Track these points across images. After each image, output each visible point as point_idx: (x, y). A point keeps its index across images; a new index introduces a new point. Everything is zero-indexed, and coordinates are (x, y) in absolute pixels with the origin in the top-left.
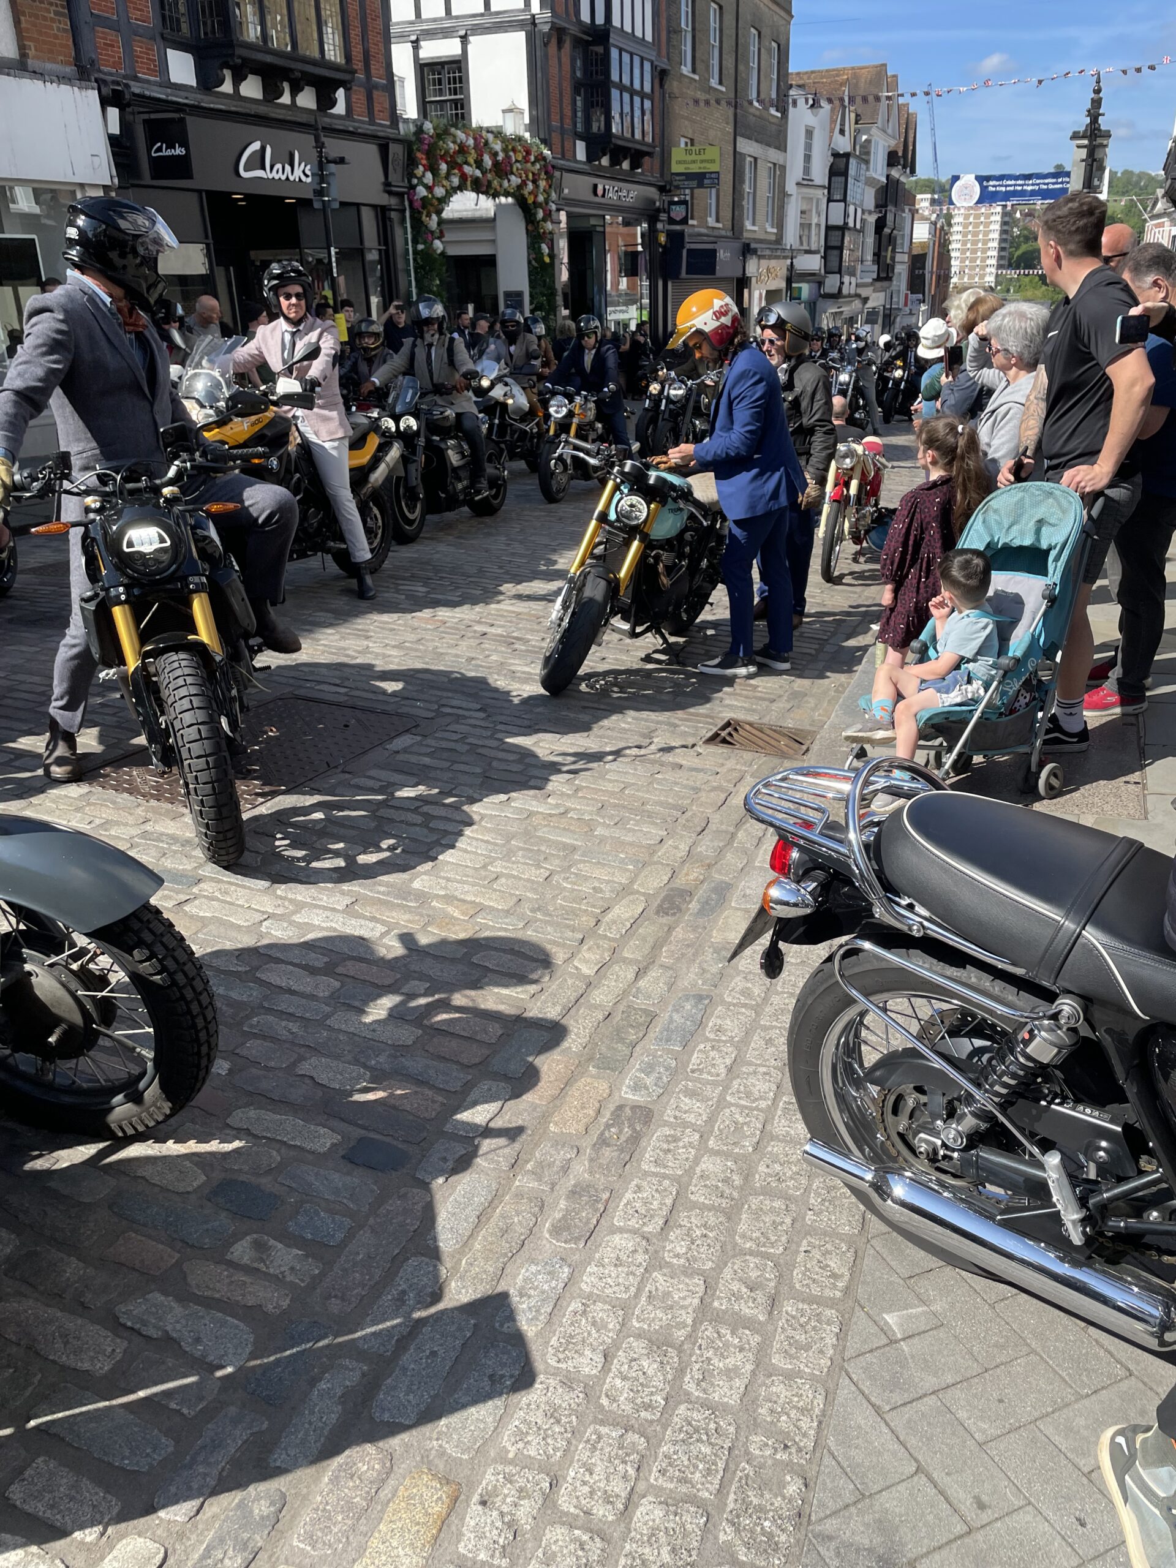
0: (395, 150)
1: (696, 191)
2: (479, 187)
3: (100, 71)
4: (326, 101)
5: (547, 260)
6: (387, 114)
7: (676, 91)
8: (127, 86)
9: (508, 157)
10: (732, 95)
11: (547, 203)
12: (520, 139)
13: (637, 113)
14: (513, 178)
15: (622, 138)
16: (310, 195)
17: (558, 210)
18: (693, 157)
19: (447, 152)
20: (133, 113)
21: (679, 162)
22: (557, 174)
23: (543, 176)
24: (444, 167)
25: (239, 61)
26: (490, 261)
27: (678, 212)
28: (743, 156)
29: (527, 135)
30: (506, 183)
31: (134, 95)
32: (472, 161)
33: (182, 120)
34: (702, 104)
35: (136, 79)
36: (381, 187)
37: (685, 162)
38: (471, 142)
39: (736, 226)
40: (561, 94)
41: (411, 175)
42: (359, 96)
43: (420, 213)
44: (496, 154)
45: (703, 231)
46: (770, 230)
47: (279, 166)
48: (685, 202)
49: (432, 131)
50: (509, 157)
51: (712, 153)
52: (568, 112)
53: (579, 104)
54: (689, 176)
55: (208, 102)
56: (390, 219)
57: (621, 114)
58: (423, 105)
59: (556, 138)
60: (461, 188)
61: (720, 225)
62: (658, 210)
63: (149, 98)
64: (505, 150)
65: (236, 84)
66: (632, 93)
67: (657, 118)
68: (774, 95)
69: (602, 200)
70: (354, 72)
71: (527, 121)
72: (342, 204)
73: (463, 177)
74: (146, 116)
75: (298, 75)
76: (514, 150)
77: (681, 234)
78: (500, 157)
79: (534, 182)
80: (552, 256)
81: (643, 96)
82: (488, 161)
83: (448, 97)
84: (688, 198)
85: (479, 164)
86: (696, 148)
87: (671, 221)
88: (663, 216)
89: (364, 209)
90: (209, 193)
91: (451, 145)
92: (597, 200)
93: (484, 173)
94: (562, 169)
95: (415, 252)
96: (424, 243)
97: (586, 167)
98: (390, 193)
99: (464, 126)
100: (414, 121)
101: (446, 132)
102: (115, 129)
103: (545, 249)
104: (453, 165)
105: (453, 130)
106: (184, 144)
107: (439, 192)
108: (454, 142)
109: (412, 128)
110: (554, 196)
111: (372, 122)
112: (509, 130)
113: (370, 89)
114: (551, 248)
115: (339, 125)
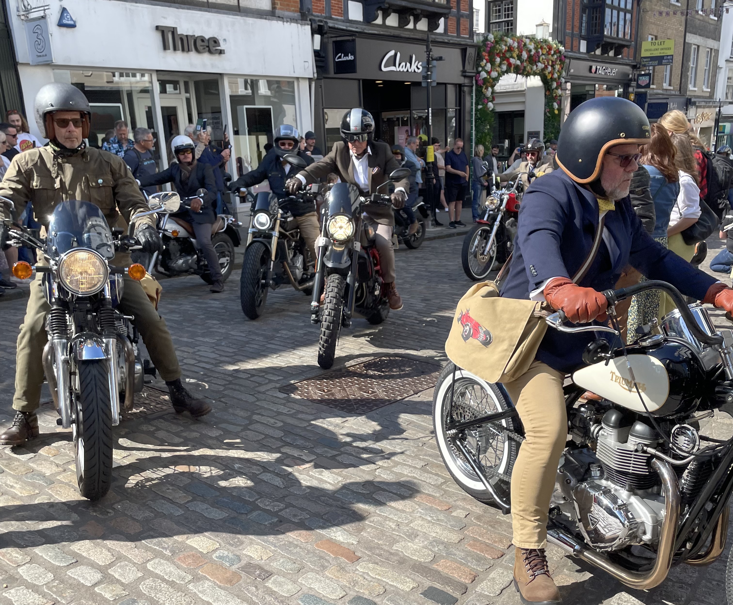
0: (471, 52)
1: (657, 67)
2: (518, 71)
3: (312, 15)
4: (433, 25)
5: (556, 112)
6: (467, 31)
7: (648, 7)
8: (326, 23)
9: (537, 52)
10: (685, 8)
11: (559, 77)
12: (546, 41)
13: (621, 23)
14: (539, 64)
15: (611, 37)
16: (420, 79)
17: (566, 82)
18: (657, 47)
19: (501, 51)
20: (328, 38)
21: (647, 50)
22: (567, 61)
23: (558, 62)
24: (498, 60)
25: (387, 6)
26: (521, 114)
27: (644, 81)
28: (690, 45)
29: (550, 39)
30: (535, 68)
31: (330, 27)
32: (515, 55)
33: (354, 41)
34: (664, 14)
35: (331, 18)
36: (460, 73)
37: (650, 50)
38: (516, 45)
39: (682, 88)
40: (573, 14)
41: (478, 65)
42: (452, 22)
43: (481, 87)
44: (530, 51)
45: (660, 91)
46: (705, 89)
47: (403, 64)
48: (649, 75)
49: (493, 40)
50: (539, 52)
51: (670, 44)
52: (577, 24)
53: (584, 18)
54: (653, 58)
55: (369, 30)
56: (464, 92)
57: (611, 23)
58: (488, 25)
59: (568, 40)
60: (507, 72)
61: (672, 88)
62: (631, 80)
63: (338, 29)
64: (536, 48)
65: (384, 19)
66: (619, 10)
67: (634, 25)
68: (713, 7)
69: (595, 75)
70: (450, 8)
71: (551, 30)
72: (438, 84)
73: (509, 65)
74: (335, 39)
75: (419, 11)
76: (542, 48)
77: (645, 94)
78: (532, 53)
79: (552, 66)
80: (560, 110)
81: (626, 11)
82: (525, 55)
83: (504, 20)
84: (651, 72)
85: (519, 57)
86: (659, 41)
87: (639, 86)
88: (634, 84)
89: (449, 86)
90: (364, 81)
91: (504, 47)
92: (592, 75)
93: (522, 62)
94: (570, 58)
95: (477, 110)
96: (482, 104)
97: (586, 56)
98: (465, 76)
99: (512, 35)
100: (483, 34)
101: (501, 40)
102: (317, 47)
103: (556, 105)
104: (504, 58)
105: (505, 38)
106: (353, 54)
107: (494, 74)
108: (506, 45)
109: (481, 38)
110: (564, 74)
111: (458, 36)
112: (539, 37)
113: (459, 17)
114: (560, 105)
115: (440, 39)
